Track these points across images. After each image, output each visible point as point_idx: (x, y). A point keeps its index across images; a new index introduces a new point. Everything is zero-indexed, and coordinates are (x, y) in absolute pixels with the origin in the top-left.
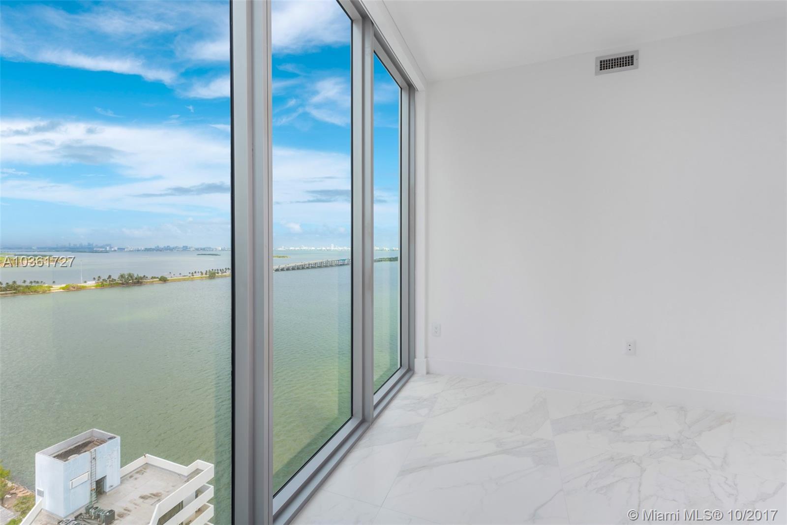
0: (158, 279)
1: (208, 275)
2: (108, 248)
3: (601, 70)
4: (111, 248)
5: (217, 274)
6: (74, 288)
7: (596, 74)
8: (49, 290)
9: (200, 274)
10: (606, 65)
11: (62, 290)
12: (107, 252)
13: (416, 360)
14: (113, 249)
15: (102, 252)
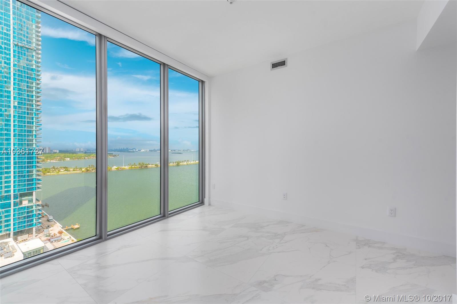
0: (154, 165)
1: (176, 164)
2: (134, 150)
3: (273, 68)
4: (135, 150)
5: (180, 163)
6: (121, 169)
7: (271, 70)
8: (111, 169)
9: (173, 163)
10: (275, 66)
11: (116, 170)
12: (134, 152)
13: (205, 199)
14: (136, 151)
15: (131, 152)
